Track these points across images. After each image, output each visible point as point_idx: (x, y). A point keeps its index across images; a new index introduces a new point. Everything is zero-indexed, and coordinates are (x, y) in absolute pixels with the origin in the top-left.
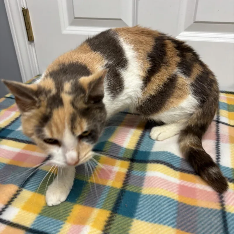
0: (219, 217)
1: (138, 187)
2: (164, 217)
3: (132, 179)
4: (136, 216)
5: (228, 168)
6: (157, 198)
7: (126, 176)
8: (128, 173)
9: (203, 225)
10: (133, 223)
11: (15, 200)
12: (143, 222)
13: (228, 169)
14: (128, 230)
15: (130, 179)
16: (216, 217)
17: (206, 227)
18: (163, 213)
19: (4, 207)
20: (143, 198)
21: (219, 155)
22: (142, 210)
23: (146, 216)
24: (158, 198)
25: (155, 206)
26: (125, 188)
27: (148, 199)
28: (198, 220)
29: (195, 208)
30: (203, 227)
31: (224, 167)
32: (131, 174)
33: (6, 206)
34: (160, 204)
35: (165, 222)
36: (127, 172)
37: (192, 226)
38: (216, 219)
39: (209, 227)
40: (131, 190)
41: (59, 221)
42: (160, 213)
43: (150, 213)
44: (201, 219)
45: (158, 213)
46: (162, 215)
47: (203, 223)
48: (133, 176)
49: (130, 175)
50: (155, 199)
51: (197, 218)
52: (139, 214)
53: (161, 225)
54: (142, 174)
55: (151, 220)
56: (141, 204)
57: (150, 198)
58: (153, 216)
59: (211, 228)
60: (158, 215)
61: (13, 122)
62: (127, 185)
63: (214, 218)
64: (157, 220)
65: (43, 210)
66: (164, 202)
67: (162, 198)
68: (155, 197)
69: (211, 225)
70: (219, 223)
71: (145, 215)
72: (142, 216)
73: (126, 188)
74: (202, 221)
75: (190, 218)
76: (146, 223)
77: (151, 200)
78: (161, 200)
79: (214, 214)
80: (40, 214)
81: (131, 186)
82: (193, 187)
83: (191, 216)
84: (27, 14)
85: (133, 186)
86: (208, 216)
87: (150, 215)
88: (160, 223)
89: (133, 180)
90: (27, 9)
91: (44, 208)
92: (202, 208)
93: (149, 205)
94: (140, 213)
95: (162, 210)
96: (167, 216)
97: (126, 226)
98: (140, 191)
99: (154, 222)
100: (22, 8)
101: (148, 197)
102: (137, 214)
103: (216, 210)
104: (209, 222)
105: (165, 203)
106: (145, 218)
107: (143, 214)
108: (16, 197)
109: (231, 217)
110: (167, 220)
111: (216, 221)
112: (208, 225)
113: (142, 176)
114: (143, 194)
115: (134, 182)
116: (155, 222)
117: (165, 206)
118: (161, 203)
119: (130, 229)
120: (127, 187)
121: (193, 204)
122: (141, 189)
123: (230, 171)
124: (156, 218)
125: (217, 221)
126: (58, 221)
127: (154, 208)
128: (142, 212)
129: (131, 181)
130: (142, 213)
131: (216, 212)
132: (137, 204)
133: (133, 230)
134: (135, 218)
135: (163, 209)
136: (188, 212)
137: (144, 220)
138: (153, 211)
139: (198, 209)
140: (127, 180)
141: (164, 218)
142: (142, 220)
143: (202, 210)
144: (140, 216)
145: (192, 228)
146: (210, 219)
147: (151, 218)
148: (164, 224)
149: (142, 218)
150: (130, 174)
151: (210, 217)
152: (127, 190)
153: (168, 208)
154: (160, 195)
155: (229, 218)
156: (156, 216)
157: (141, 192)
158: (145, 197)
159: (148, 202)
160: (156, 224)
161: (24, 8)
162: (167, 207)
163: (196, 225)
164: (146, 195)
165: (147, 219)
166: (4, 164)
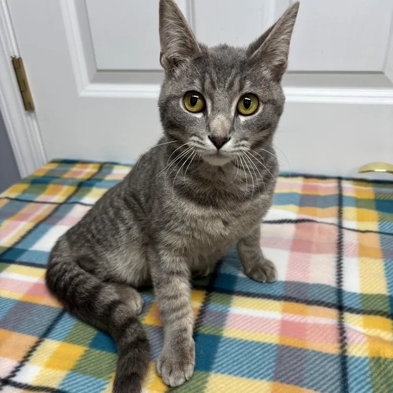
0: (336, 363)
1: (217, 327)
2: (255, 368)
3: (207, 317)
4: (214, 369)
5: (354, 294)
6: (246, 344)
7: (199, 313)
8: (203, 308)
9: (312, 374)
10: (209, 379)
11: (35, 354)
12: (223, 375)
13: (355, 296)
14: (202, 389)
15: (205, 316)
16: (332, 363)
17: (316, 377)
18: (254, 364)
19: (18, 365)
20: (225, 343)
21: (341, 278)
22: (223, 359)
23: (229, 367)
24: (248, 344)
25: (243, 355)
26: (198, 329)
27: (232, 345)
28: (305, 368)
29: (302, 351)
30: (312, 377)
31: (349, 293)
32: (207, 310)
33: (22, 364)
34: (249, 352)
35: (256, 374)
36: (201, 307)
37: (297, 375)
38: (331, 366)
39: (321, 377)
40: (206, 333)
41: (101, 379)
42: (249, 364)
43: (235, 364)
44: (310, 366)
45: (247, 363)
46: (253, 367)
47: (312, 372)
48: (210, 312)
49: (205, 311)
50: (243, 345)
51: (305, 365)
52: (219, 366)
53: (251, 378)
54: (224, 308)
55: (236, 373)
56: (221, 352)
57: (236, 343)
58: (239, 368)
59: (323, 379)
60: (246, 366)
61: (23, 238)
62: (202, 326)
63: (329, 365)
64: (245, 372)
65: (76, 366)
66: (255, 349)
67: (253, 344)
68: (244, 343)
69: (323, 376)
70: (335, 372)
71: (227, 366)
72: (224, 368)
73: (200, 330)
74: (312, 369)
75: (295, 366)
76: (229, 377)
77: (237, 346)
78: (252, 346)
79: (329, 359)
80: (72, 370)
81: (207, 326)
82: (303, 321)
83: (295, 364)
84: (20, 66)
85: (210, 327)
86: (321, 362)
87: (234, 366)
88: (249, 377)
89: (211, 317)
90: (20, 58)
91: (78, 363)
92: (314, 351)
93: (234, 353)
94: (220, 363)
95: (252, 360)
96: (260, 367)
97: (199, 383)
98: (221, 332)
99: (240, 375)
100: (12, 57)
101: (232, 341)
102: (215, 366)
103: (333, 355)
104: (322, 370)
105: (257, 350)
106: (227, 370)
107: (224, 365)
108: (35, 350)
109: (353, 363)
110: (260, 372)
111: (331, 370)
112: (320, 375)
113: (224, 311)
114: (224, 337)
115: (211, 320)
116: (243, 376)
117: (257, 354)
118: (252, 351)
119: (205, 387)
120: (200, 328)
121: (300, 346)
122: (222, 330)
123: (358, 298)
124: (243, 371)
125: (333, 369)
126: (98, 380)
127: (242, 357)
128: (223, 362)
129: (207, 319)
130: (222, 364)
131: (333, 357)
132: (215, 351)
133: (209, 387)
134: (213, 371)
135: (255, 359)
136: (291, 358)
137: (226, 374)
138: (239, 361)
139: (307, 353)
140: (201, 319)
141: (255, 370)
142: (223, 373)
143: (313, 354)
144: (220, 368)
145: (296, 378)
146: (322, 367)
147: (236, 370)
148: (256, 378)
149: (223, 371)
150: (205, 309)
151: (323, 364)
152: (200, 332)
153: (261, 357)
154: (250, 340)
155: (350, 365)
156: (244, 368)
157: (222, 334)
158: (228, 341)
159: (233, 349)
160: (244, 378)
161: (15, 57)
162: (260, 355)
163: (302, 375)
164: (230, 338)
165: (230, 371)
166: (15, 301)
